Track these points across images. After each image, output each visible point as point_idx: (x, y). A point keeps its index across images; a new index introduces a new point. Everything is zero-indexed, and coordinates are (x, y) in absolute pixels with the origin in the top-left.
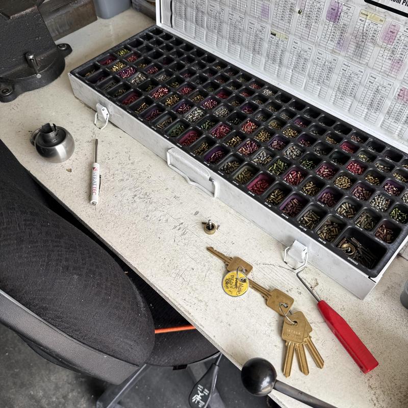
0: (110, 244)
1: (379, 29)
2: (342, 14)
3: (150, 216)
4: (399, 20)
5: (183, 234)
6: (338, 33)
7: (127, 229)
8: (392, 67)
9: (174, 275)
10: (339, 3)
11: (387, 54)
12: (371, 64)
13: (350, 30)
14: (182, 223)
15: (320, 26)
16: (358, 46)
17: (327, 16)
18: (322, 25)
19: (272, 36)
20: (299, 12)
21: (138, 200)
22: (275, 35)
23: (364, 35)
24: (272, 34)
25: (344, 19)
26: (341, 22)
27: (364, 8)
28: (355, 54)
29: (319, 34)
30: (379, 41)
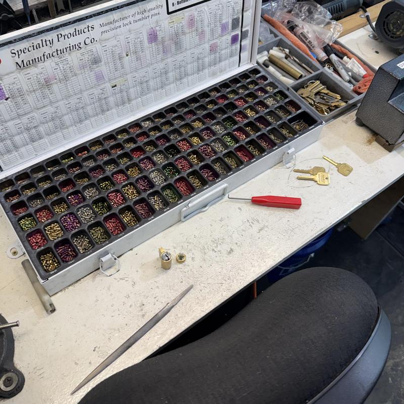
0: (260, 275)
1: (184, 24)
2: (158, 33)
3: (237, 242)
4: (192, 10)
5: (258, 221)
6: (161, 46)
7: (247, 260)
8: (200, 38)
9: (292, 233)
10: (152, 28)
11: (194, 34)
12: (188, 47)
13: (167, 39)
14: (248, 220)
15: (146, 51)
16: (176, 44)
17: (148, 42)
18: (147, 50)
19: (114, 88)
20: (127, 55)
21: (219, 248)
22: (116, 86)
23: (177, 34)
24: (113, 87)
25: (160, 35)
26: (159, 38)
27: (169, 19)
28: (177, 49)
29: (148, 57)
30: (187, 30)
